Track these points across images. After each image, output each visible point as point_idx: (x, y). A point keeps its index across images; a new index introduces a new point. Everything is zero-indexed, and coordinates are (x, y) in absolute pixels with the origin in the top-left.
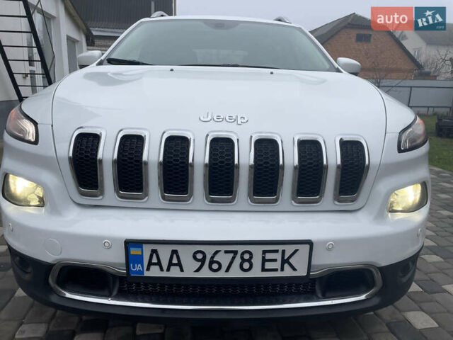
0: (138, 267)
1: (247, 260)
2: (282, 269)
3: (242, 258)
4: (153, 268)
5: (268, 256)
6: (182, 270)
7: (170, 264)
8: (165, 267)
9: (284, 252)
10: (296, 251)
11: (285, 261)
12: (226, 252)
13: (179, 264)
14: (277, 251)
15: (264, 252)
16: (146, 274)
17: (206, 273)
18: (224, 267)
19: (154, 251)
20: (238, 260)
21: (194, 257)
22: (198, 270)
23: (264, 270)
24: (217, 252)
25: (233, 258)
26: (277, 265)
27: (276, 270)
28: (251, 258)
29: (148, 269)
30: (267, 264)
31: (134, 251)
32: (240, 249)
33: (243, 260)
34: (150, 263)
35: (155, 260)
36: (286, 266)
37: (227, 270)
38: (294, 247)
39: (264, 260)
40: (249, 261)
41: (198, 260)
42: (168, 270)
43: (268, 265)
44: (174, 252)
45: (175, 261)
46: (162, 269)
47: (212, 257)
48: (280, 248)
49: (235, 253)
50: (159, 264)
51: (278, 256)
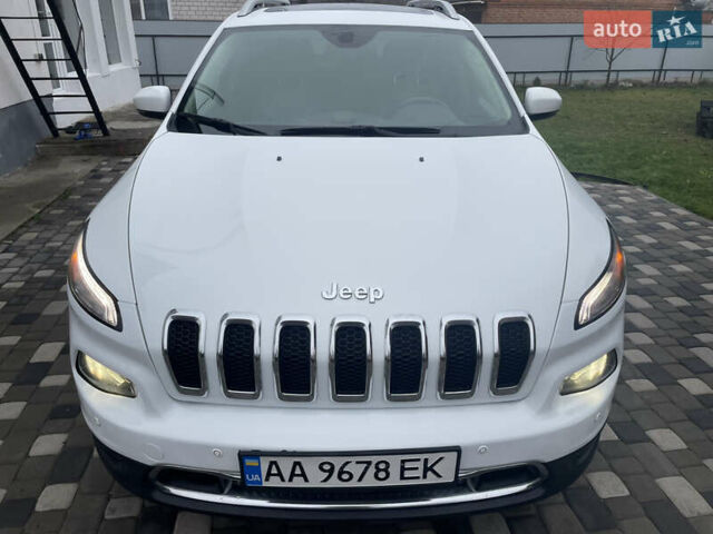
0: (255, 478)
1: (383, 470)
2: (425, 477)
3: (377, 467)
4: (272, 478)
5: (407, 465)
6: (306, 480)
7: (293, 475)
8: (286, 475)
9: (426, 460)
10: (441, 458)
11: (426, 469)
12: (358, 463)
13: (303, 475)
14: (419, 460)
15: (403, 462)
16: (265, 484)
17: (334, 483)
18: (356, 477)
19: (273, 463)
20: (372, 470)
21: (321, 468)
22: (325, 480)
23: (402, 478)
24: (348, 463)
25: (366, 469)
26: (419, 473)
27: (418, 478)
28: (388, 467)
29: (267, 480)
30: (406, 472)
31: (248, 462)
32: (375, 459)
33: (378, 470)
34: (269, 474)
35: (274, 471)
36: (429, 473)
37: (360, 480)
38: (441, 455)
39: (403, 469)
40: (386, 470)
41: (325, 471)
42: (290, 480)
43: (407, 474)
44: (297, 464)
45: (298, 472)
46: (283, 480)
47: (342, 468)
48: (423, 457)
49: (369, 463)
50: (280, 474)
51: (420, 465)
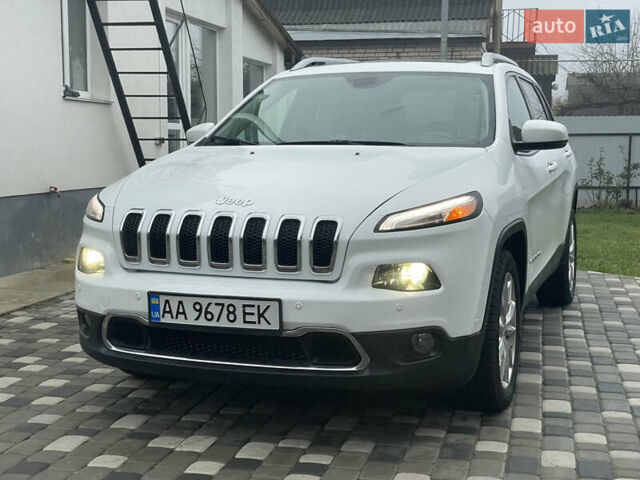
0: (156, 315)
2: (259, 322)
3: (228, 310)
4: (166, 315)
5: (248, 310)
6: (186, 318)
7: (178, 313)
8: (174, 313)
9: (259, 307)
10: (268, 307)
11: (261, 316)
12: (216, 304)
13: (184, 313)
14: (253, 306)
15: (244, 306)
16: (162, 320)
17: (202, 322)
18: (216, 318)
19: (167, 301)
20: (225, 312)
21: (194, 307)
22: (197, 319)
23: (245, 322)
24: (209, 304)
25: (222, 310)
26: (255, 318)
27: (254, 323)
28: (235, 310)
29: (163, 316)
30: (247, 316)
31: (154, 301)
32: (227, 302)
33: (229, 313)
34: (165, 312)
35: (168, 309)
36: (262, 319)
37: (218, 320)
38: (268, 303)
39: (245, 314)
40: (233, 313)
41: (196, 310)
42: (177, 317)
43: (248, 318)
44: (180, 303)
45: (181, 310)
46: (172, 317)
47: (207, 308)
48: (256, 303)
49: (223, 305)
50: (170, 312)
51: (254, 310)
